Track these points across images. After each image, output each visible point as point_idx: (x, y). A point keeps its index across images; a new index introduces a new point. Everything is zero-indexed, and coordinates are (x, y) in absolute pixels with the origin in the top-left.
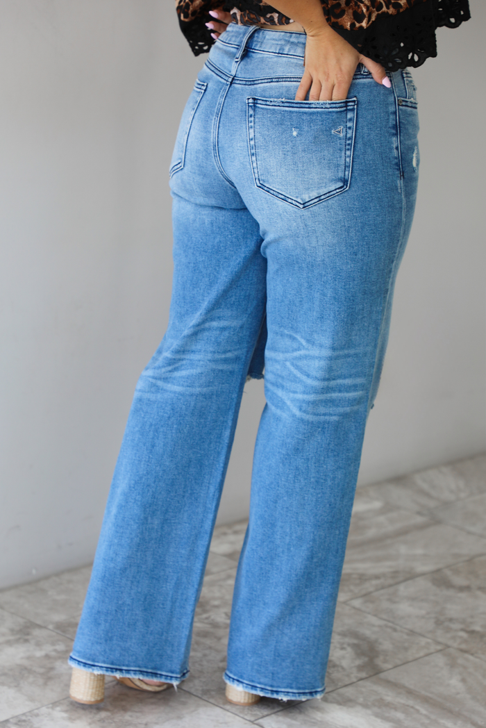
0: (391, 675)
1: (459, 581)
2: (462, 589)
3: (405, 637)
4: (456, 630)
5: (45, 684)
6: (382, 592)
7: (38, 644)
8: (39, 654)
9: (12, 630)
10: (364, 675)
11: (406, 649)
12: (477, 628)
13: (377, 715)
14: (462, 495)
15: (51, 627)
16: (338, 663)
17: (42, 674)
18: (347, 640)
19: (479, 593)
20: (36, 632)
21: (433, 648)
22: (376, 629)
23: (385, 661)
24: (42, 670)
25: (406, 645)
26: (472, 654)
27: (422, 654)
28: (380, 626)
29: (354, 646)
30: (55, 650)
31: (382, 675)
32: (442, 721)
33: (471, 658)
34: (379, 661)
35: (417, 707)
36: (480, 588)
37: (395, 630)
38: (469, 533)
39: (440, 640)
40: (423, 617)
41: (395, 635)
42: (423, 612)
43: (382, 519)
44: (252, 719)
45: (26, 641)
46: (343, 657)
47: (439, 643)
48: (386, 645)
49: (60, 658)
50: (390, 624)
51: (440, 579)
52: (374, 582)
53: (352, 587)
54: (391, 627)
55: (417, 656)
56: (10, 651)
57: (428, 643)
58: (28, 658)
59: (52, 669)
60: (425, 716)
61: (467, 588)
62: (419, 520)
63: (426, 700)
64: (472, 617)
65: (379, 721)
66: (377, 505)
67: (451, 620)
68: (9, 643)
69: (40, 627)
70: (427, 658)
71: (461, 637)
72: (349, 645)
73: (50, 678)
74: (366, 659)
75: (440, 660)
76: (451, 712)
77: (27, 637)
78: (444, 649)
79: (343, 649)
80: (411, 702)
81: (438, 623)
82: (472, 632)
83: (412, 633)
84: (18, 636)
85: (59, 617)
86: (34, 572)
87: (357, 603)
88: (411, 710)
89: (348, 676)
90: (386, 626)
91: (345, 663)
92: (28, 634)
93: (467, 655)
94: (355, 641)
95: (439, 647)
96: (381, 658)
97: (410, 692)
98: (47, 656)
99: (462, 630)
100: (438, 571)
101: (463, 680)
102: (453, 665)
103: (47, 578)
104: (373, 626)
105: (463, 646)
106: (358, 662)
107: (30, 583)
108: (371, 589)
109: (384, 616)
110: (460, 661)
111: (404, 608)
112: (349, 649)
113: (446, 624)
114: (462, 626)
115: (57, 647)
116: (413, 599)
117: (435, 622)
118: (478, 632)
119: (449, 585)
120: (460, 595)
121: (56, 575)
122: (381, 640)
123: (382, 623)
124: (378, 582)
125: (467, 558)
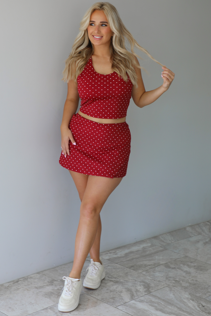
0: (154, 293)
1: (172, 266)
2: (173, 268)
3: (158, 282)
4: (172, 280)
6: (151, 269)
7: (56, 286)
8: (56, 288)
9: (48, 282)
10: (146, 293)
11: (158, 286)
12: (178, 280)
13: (150, 305)
14: (173, 242)
15: (59, 281)
16: (139, 290)
18: (141, 283)
19: (178, 269)
20: (55, 282)
22: (150, 280)
23: (152, 290)
24: (57, 293)
25: (158, 285)
27: (162, 287)
29: (143, 285)
30: (60, 287)
31: (151, 293)
32: (168, 306)
33: (176, 288)
34: (150, 290)
35: (161, 303)
36: (178, 268)
37: (155, 280)
38: (175, 252)
39: (167, 283)
40: (162, 277)
41: (155, 281)
42: (163, 275)
43: (151, 249)
44: (115, 307)
45: (52, 285)
46: (141, 288)
48: (152, 285)
50: (153, 279)
51: (167, 266)
52: (149, 267)
53: (143, 268)
54: (153, 280)
55: (161, 288)
56: (48, 288)
57: (164, 284)
58: (53, 290)
59: (60, 293)
60: (163, 305)
61: (175, 268)
62: (161, 249)
63: (164, 300)
64: (176, 276)
65: (151, 306)
66: (149, 244)
67: (170, 277)
68: (47, 285)
69: (56, 281)
70: (164, 288)
71: (173, 282)
72: (142, 285)
74: (147, 289)
75: (167, 289)
76: (171, 304)
77: (52, 284)
78: (168, 286)
79: (140, 286)
80: (159, 301)
81: (167, 278)
82: (176, 281)
83: (159, 281)
84: (50, 283)
86: (54, 265)
87: (144, 273)
88: (159, 303)
89: (142, 294)
90: (152, 279)
91: (141, 290)
92: (53, 283)
93: (175, 287)
94: (144, 284)
95: (167, 285)
96: (151, 288)
97: (159, 298)
99: (173, 280)
100: (167, 263)
101: (174, 295)
102: (171, 290)
103: (58, 267)
104: (149, 279)
105: (174, 285)
106: (145, 290)
107: (53, 268)
108: (148, 269)
109: (152, 277)
110: (173, 289)
111: (157, 274)
112: (142, 286)
113: (169, 278)
114: (173, 279)
115: (61, 287)
116: (160, 272)
117: (166, 278)
118: (178, 281)
119: (170, 267)
120: (172, 270)
121: (60, 266)
122: (151, 283)
123: (151, 278)
124: (150, 267)
125: (174, 260)
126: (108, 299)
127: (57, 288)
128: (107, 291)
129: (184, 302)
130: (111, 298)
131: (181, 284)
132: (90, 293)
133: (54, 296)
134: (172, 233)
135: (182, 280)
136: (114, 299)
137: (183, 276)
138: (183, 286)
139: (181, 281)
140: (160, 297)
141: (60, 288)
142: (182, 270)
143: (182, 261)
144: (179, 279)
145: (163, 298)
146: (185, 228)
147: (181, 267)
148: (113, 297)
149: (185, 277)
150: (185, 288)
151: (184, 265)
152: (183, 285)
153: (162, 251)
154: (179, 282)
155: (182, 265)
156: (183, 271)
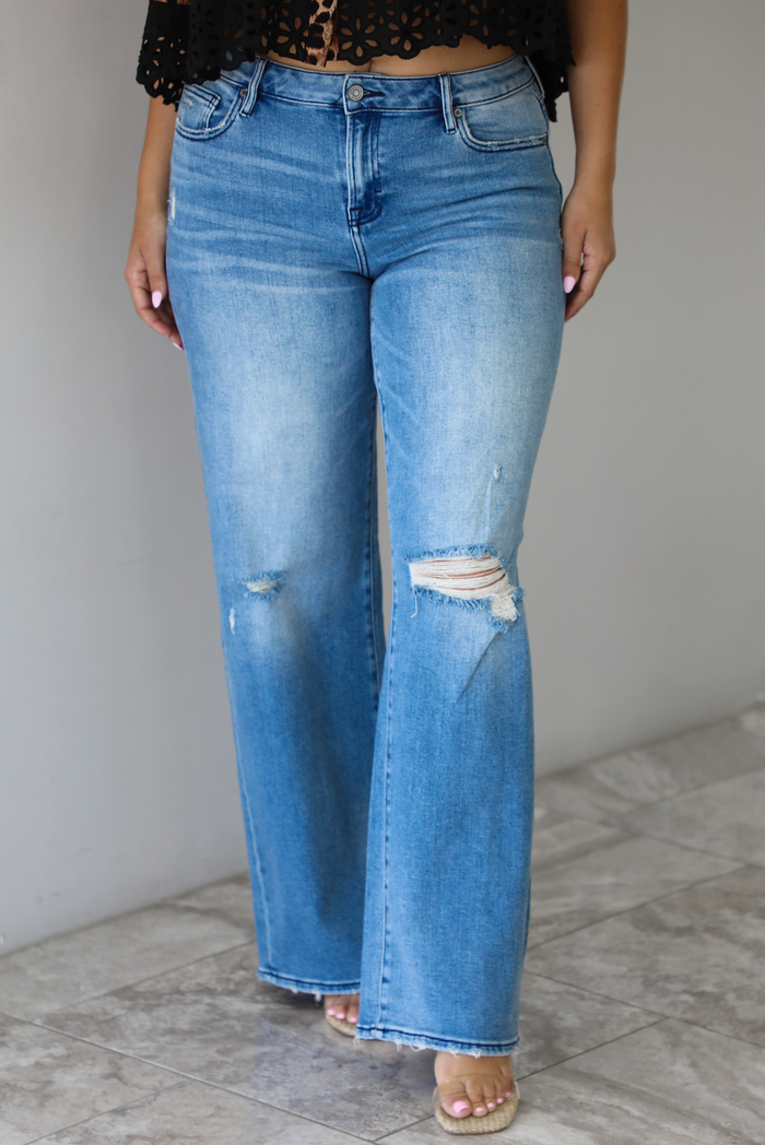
0: (582, 1064)
1: (674, 920)
2: (680, 932)
3: (599, 1006)
4: (677, 993)
5: (41, 1105)
6: (556, 942)
7: (22, 1048)
8: (25, 1062)
10: (539, 1065)
11: (602, 1025)
12: (709, 988)
13: (565, 1122)
14: (669, 792)
15: (38, 1021)
17: (34, 1091)
19: (707, 936)
20: (16, 1031)
21: (643, 1020)
22: (552, 998)
23: (571, 1044)
24: (33, 1086)
25: (601, 1018)
26: (704, 1027)
27: (626, 1030)
28: (557, 993)
30: (51, 1056)
31: (567, 1064)
32: (666, 1125)
33: (703, 1031)
34: (560, 1045)
35: (626, 1107)
36: (708, 930)
37: (582, 998)
38: (685, 848)
39: (653, 1008)
40: (623, 976)
41: (582, 1004)
42: (623, 969)
45: (2, 1044)
47: (651, 1013)
48: (570, 1021)
49: (59, 1066)
50: (574, 989)
51: (644, 919)
54: (574, 994)
55: (620, 1033)
57: (634, 1014)
58: (9, 1069)
59: (49, 1082)
60: (640, 1118)
61: (688, 931)
62: (605, 832)
63: (638, 1094)
65: (569, 1129)
67: (667, 978)
69: (21, 1022)
70: (635, 1036)
71: (685, 1002)
73: (48, 1097)
74: (541, 1042)
75: (656, 1038)
77: (2, 1038)
78: (660, 1022)
80: (616, 1102)
81: (648, 984)
82: (702, 994)
83: (608, 1001)
85: (51, 1007)
88: (617, 1111)
90: (568, 993)
92: (3, 1034)
93: (695, 1029)
95: (653, 1019)
96: (564, 1039)
97: (612, 1085)
98: (38, 1065)
99: (685, 992)
100: (642, 906)
101: (694, 1065)
102: (675, 1043)
103: (22, 950)
104: (548, 993)
105: (690, 1016)
106: (529, 1048)
109: (564, 979)
110: (686, 1037)
111: (593, 964)
113: (660, 984)
114: (685, 987)
115: (53, 1051)
116: (606, 951)
117: (644, 983)
118: (710, 994)
119: (659, 927)
120: (678, 940)
121: (38, 944)
122: (561, 1014)
123: (561, 988)
124: (549, 928)
125: (683, 886)
126: (329, 1101)
127: (32, 1061)
128: (315, 1062)
129: (753, 1098)
130: (343, 1098)
131: (730, 1010)
132: (221, 1078)
133: (18, 1100)
134: (661, 744)
135: (736, 990)
136: (360, 1103)
137: (742, 971)
138: (742, 1022)
139: (731, 997)
140: (615, 1079)
141: (48, 1060)
142: (732, 939)
143: (727, 894)
144: (715, 985)
145: (633, 1086)
146: (733, 721)
147: (726, 922)
148: (354, 1090)
149: (751, 975)
150: (753, 1032)
151: (741, 910)
152: (740, 1016)
153: (609, 844)
154: (717, 999)
155: (728, 914)
156: (735, 942)
